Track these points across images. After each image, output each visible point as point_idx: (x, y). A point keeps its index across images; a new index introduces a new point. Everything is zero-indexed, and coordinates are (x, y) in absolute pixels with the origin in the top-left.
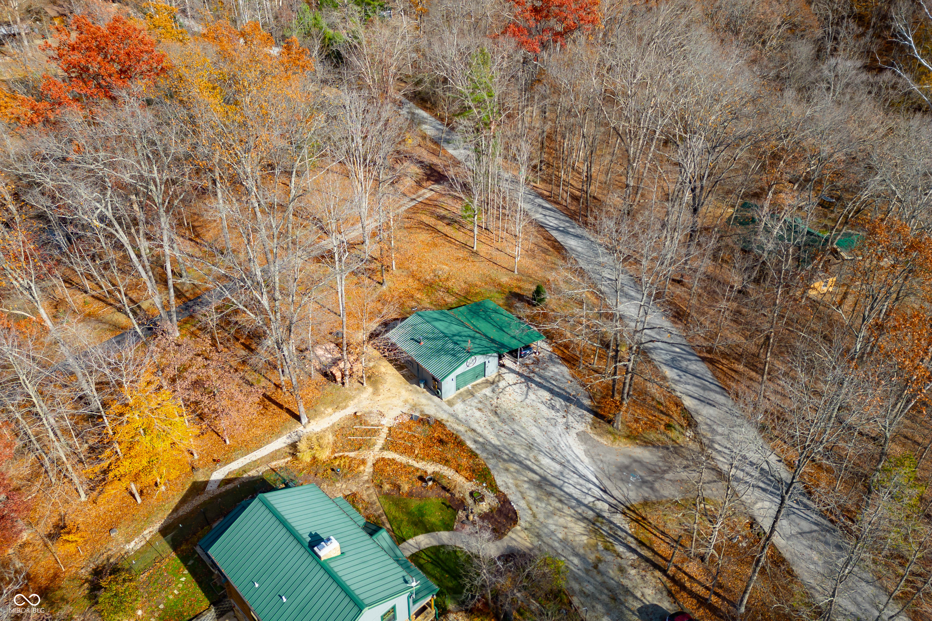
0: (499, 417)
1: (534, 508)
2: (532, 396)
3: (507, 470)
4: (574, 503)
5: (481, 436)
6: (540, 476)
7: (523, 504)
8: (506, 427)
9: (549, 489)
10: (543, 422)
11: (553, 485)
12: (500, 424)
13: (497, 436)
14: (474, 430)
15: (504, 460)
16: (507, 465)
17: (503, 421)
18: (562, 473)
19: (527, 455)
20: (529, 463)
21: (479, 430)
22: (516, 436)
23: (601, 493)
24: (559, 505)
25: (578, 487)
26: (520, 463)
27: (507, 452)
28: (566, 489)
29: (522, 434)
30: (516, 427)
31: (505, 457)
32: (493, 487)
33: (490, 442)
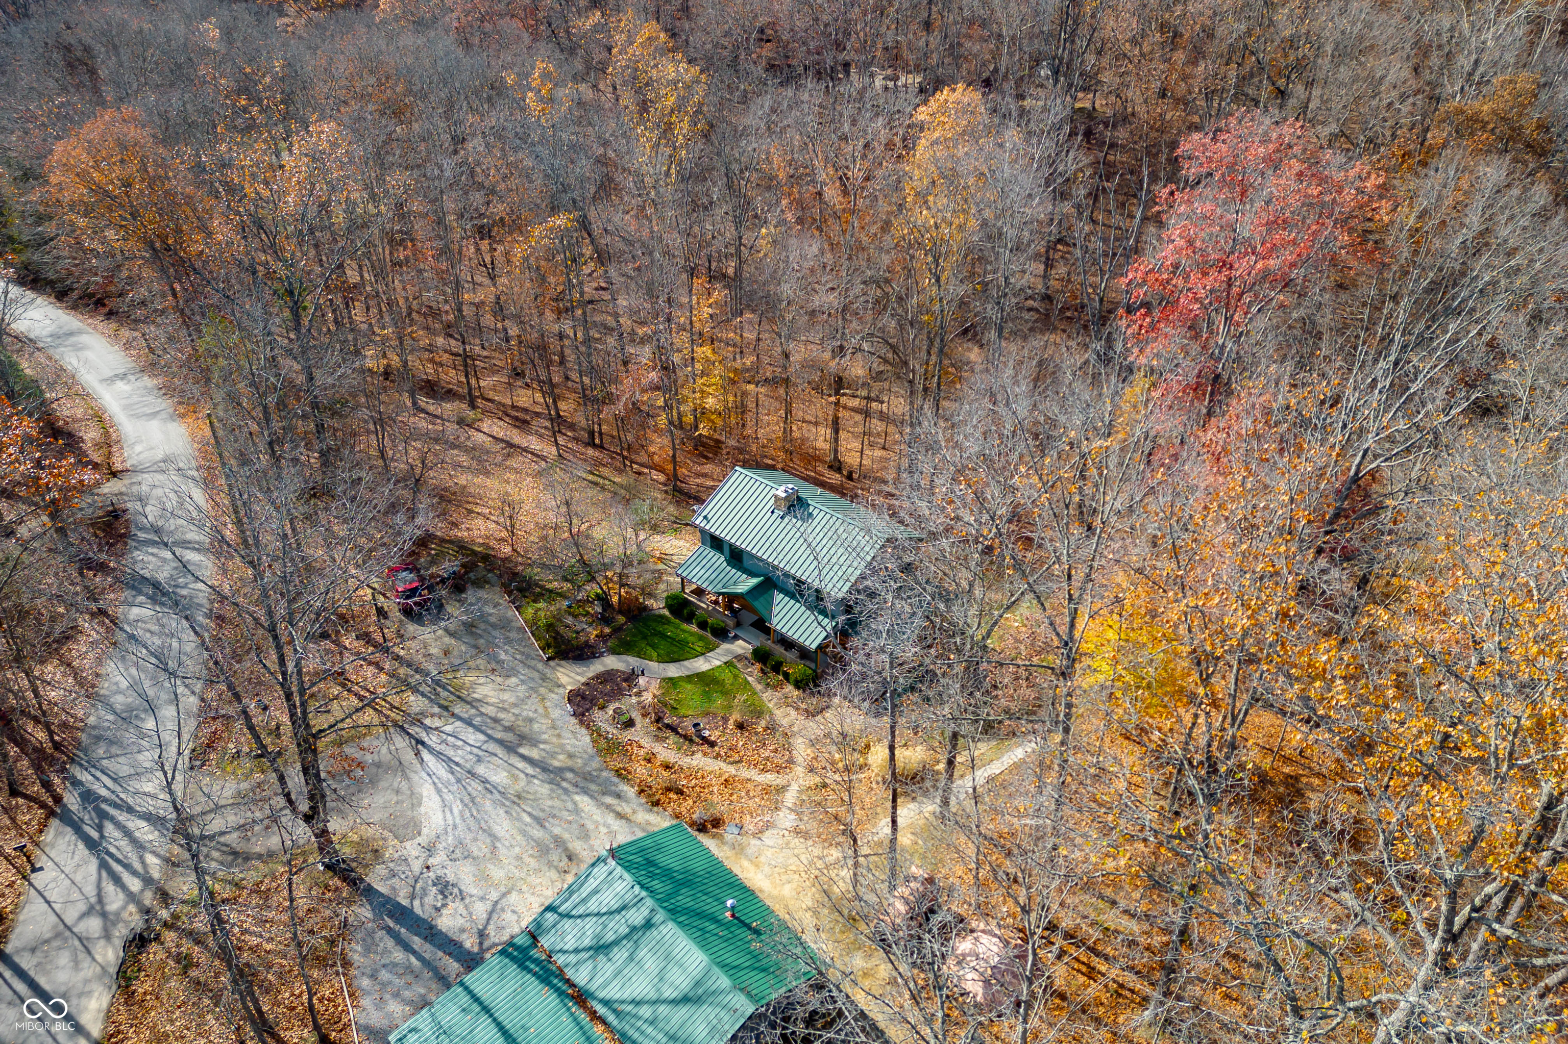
0: (566, 850)
1: (541, 710)
2: (480, 910)
3: (571, 756)
4: (477, 721)
5: (608, 807)
6: (516, 753)
7: (556, 713)
8: (557, 831)
9: (509, 737)
10: (480, 848)
11: (500, 742)
12: (566, 836)
13: (577, 811)
14: (620, 816)
15: (571, 770)
16: (570, 763)
17: (559, 841)
18: (479, 760)
19: (529, 782)
20: (530, 770)
21: (610, 819)
22: (541, 815)
23: (426, 739)
24: (501, 715)
25: (460, 743)
26: (545, 769)
27: (564, 784)
28: (482, 737)
29: (528, 819)
30: (537, 833)
31: (569, 775)
32: (597, 734)
33: (592, 797)
